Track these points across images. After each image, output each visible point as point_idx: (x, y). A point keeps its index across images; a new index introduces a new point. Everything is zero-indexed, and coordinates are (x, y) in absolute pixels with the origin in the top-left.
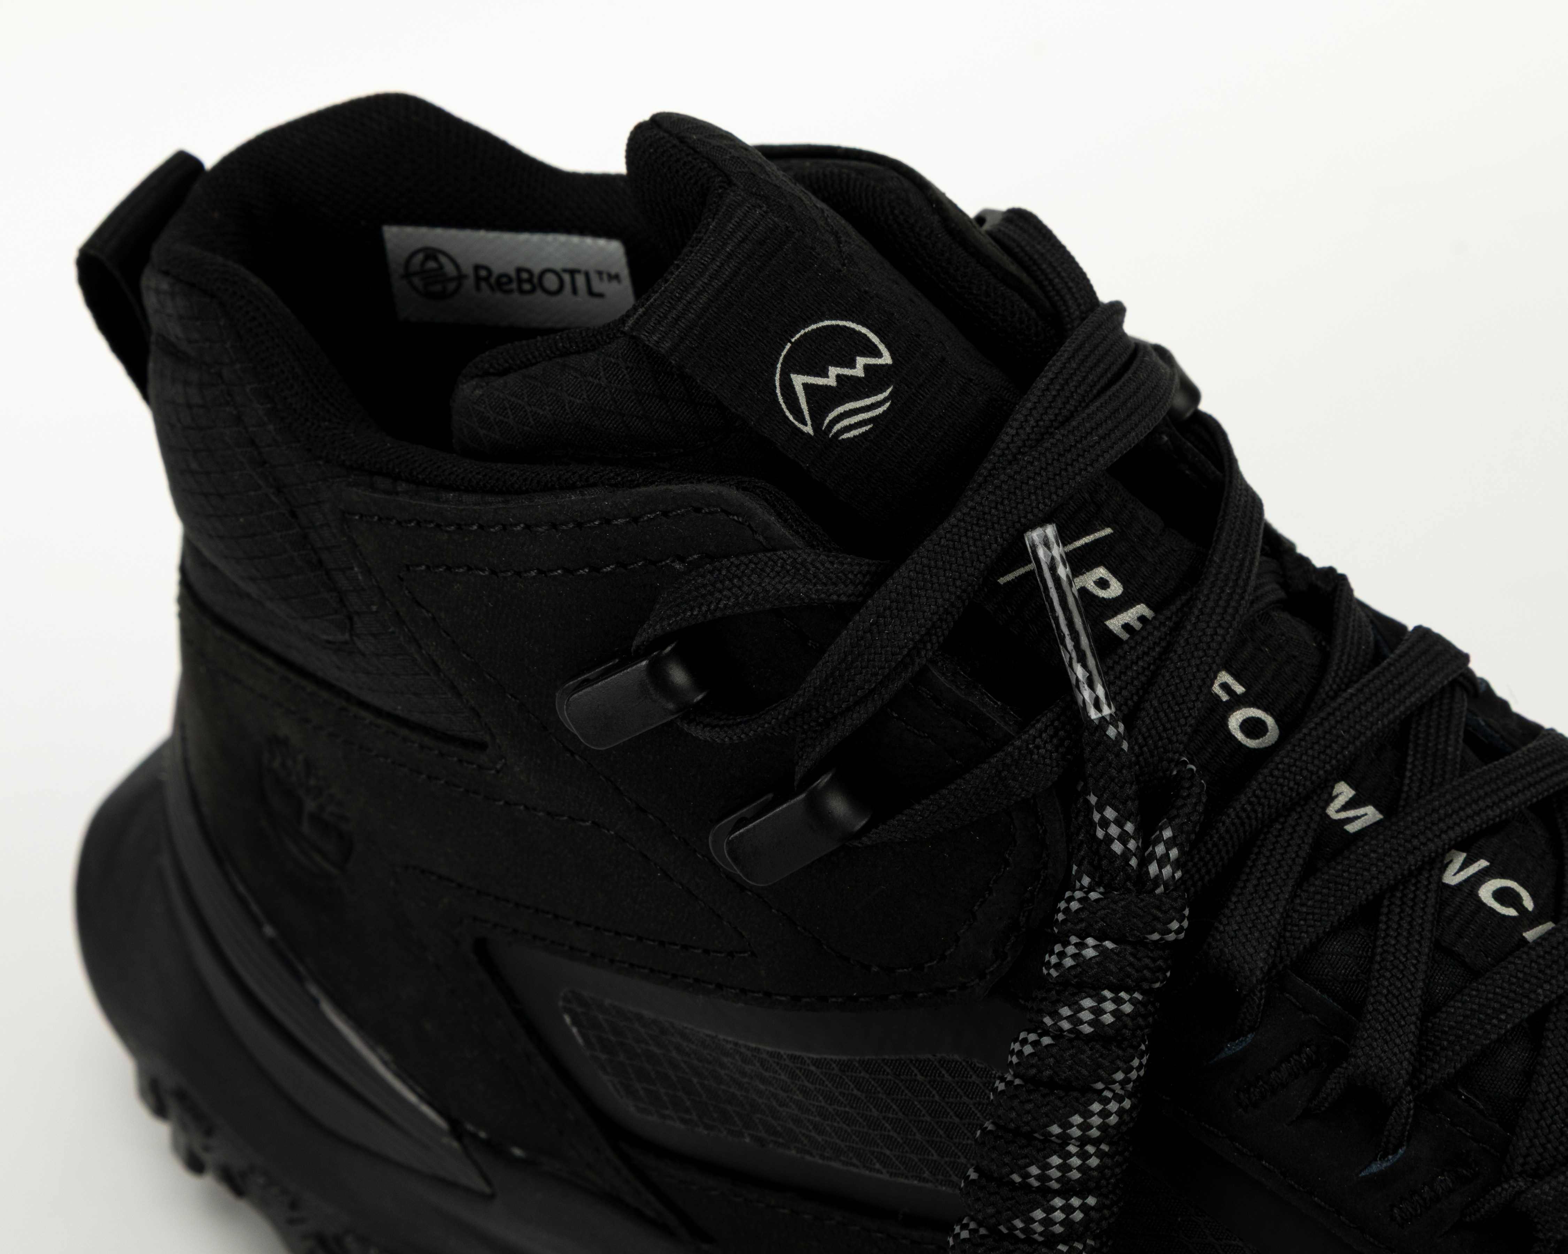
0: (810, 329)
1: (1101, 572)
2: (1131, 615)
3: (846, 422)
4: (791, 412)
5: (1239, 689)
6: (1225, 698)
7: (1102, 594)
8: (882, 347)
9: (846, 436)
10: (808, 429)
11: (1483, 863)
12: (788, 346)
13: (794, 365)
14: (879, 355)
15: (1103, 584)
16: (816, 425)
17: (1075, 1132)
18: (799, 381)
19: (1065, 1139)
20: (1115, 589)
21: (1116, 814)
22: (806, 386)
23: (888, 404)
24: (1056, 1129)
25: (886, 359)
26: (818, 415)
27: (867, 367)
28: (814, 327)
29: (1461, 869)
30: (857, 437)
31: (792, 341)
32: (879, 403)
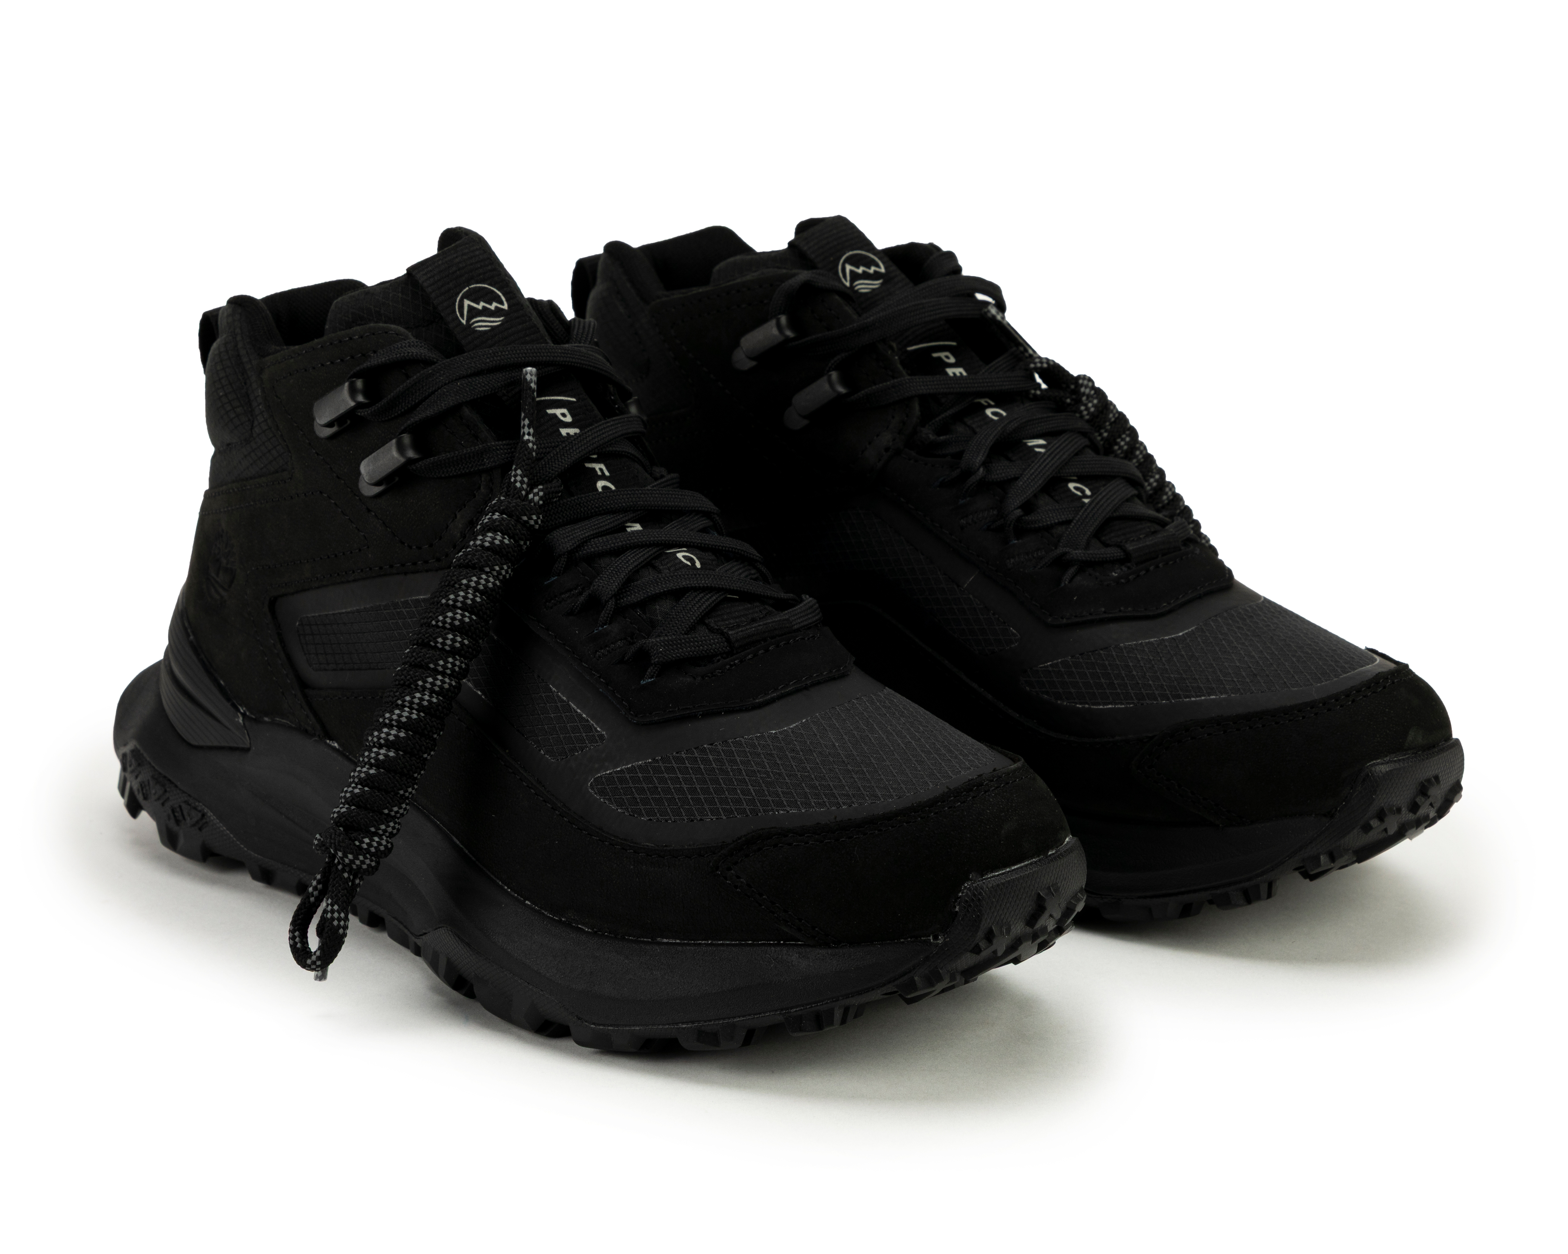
0: (478, 285)
1: (565, 411)
2: (572, 431)
3: (480, 324)
4: (459, 311)
5: (607, 474)
6: (599, 473)
7: (562, 418)
8: (503, 299)
9: (478, 329)
10: (464, 322)
13: (467, 296)
14: (503, 304)
15: (564, 415)
16: (468, 320)
17: (473, 584)
18: (467, 303)
19: (468, 586)
20: (569, 419)
21: (521, 473)
22: (469, 306)
23: (500, 323)
24: (465, 581)
25: (505, 307)
26: (469, 318)
27: (496, 307)
30: (482, 331)
31: (470, 287)
32: (497, 321)
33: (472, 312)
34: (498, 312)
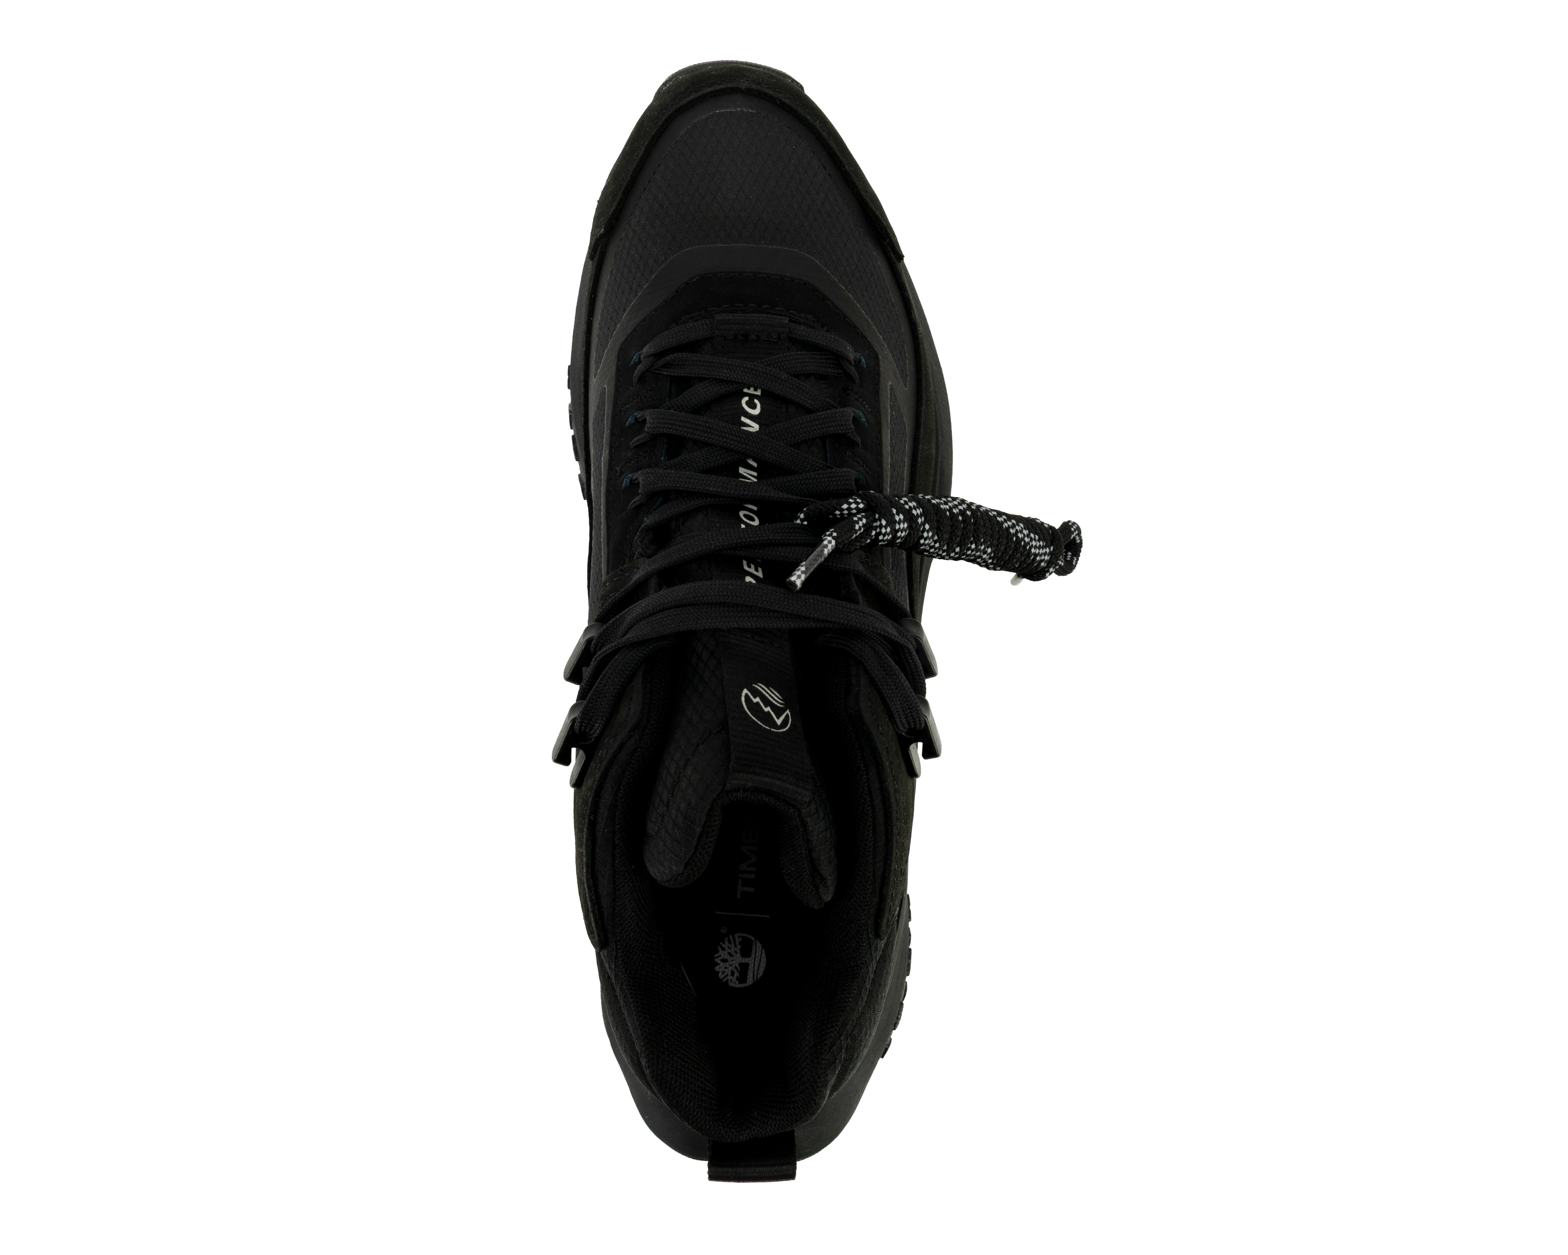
0: (761, 724)
3: (776, 698)
4: (789, 721)
8: (743, 699)
9: (780, 697)
10: (789, 711)
11: (743, 419)
12: (772, 730)
13: (775, 725)
14: (746, 695)
18: (779, 722)
22: (778, 718)
23: (759, 684)
25: (745, 691)
27: (754, 697)
28: (759, 722)
29: (750, 426)
30: (778, 693)
31: (769, 728)
32: (760, 687)
33: (779, 712)
34: (756, 693)
